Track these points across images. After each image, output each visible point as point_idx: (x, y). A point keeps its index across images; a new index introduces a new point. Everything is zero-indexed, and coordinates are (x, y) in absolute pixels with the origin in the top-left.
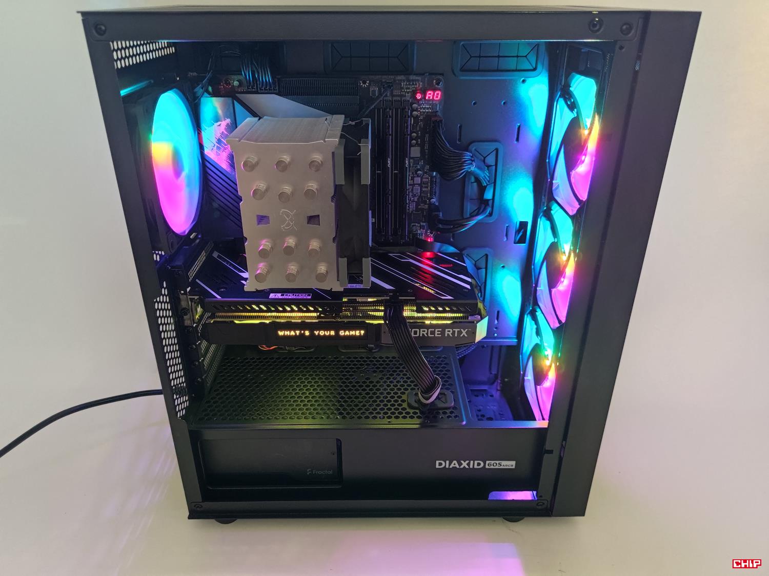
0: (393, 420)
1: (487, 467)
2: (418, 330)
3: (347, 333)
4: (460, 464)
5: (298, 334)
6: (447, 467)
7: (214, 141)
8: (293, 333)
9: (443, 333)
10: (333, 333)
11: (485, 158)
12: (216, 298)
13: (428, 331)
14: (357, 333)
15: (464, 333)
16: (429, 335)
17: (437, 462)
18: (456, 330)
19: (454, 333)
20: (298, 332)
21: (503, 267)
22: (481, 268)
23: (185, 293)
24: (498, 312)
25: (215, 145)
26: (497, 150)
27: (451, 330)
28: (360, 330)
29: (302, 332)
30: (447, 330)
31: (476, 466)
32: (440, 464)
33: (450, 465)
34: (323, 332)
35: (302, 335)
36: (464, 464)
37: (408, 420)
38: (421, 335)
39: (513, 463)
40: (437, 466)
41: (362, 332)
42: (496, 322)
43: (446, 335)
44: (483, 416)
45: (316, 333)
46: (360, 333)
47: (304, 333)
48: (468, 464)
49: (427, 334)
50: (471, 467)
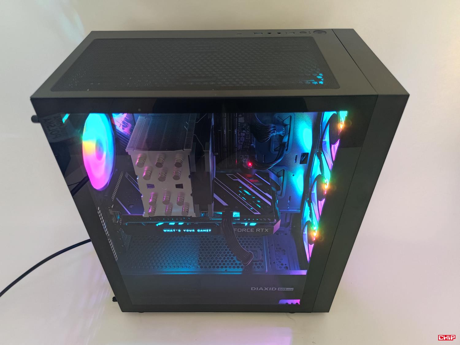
0: (228, 269)
1: (278, 290)
2: (241, 229)
3: (201, 231)
4: (264, 289)
5: (174, 231)
6: (257, 290)
7: (121, 122)
8: (171, 231)
9: (255, 230)
10: (193, 231)
11: (283, 121)
12: (128, 214)
13: (246, 230)
14: (207, 231)
15: (267, 230)
16: (247, 231)
17: (252, 288)
18: (262, 229)
19: (261, 230)
20: (174, 230)
21: (293, 175)
22: (281, 176)
23: (111, 208)
24: (290, 197)
25: (121, 124)
26: (291, 117)
27: (259, 229)
28: (209, 229)
29: (177, 230)
30: (257, 229)
31: (272, 290)
32: (253, 289)
33: (258, 289)
34: (188, 230)
35: (177, 232)
36: (266, 289)
37: (236, 269)
38: (243, 231)
39: (293, 289)
40: (252, 289)
41: (210, 230)
42: (289, 201)
43: (257, 231)
44: (280, 248)
45: (185, 231)
46: (209, 230)
47: (178, 231)
48: (268, 289)
49: (246, 231)
50: (270, 290)
